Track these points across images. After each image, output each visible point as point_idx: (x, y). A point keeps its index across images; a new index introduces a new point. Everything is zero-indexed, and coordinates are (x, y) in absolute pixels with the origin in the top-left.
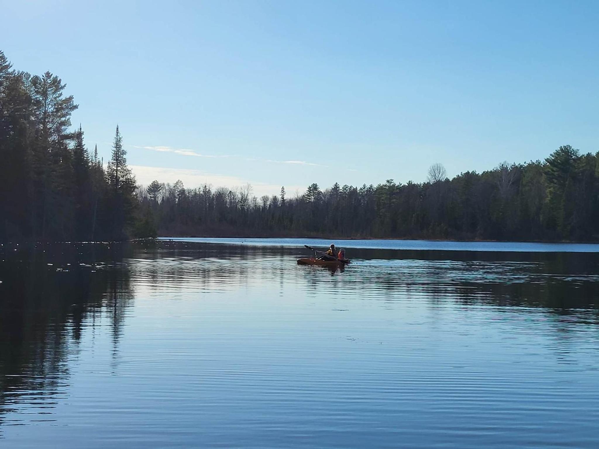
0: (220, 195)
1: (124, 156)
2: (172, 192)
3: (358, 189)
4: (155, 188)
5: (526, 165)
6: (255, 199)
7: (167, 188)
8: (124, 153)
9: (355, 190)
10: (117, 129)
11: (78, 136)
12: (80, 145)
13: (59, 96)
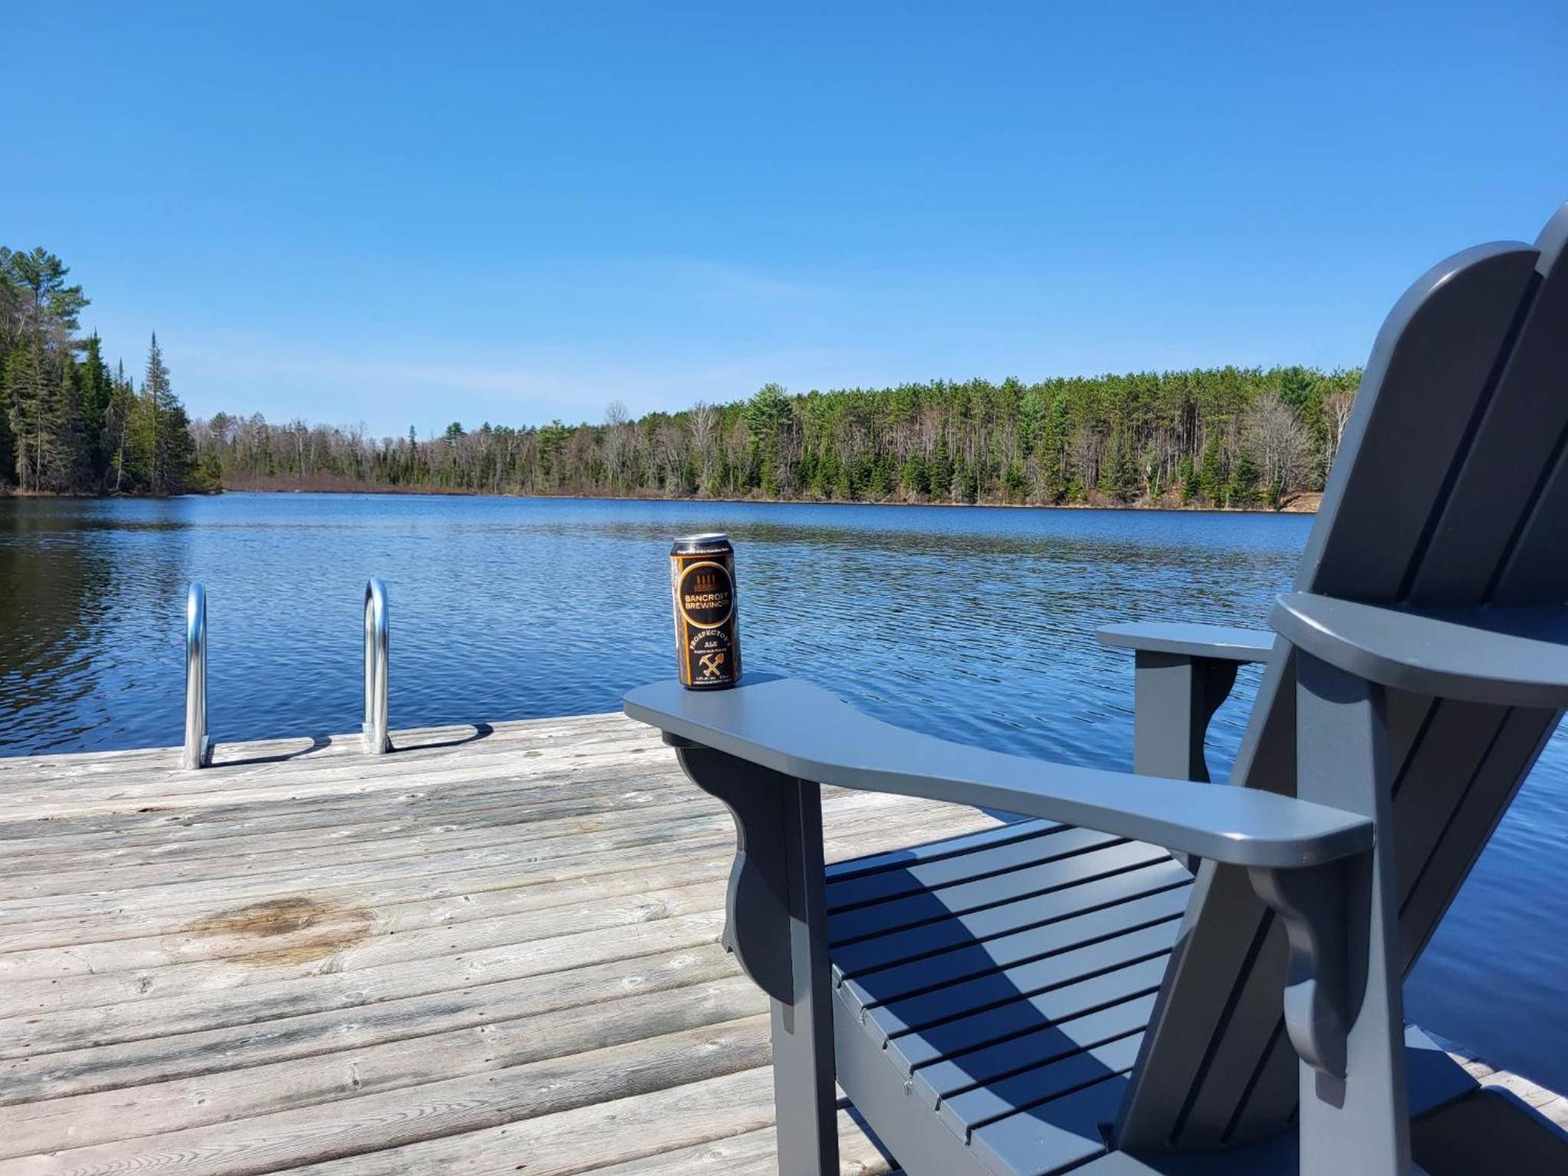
0: (322, 435)
1: (167, 377)
2: (247, 429)
3: (516, 431)
4: (221, 422)
5: (727, 406)
6: (373, 442)
7: (240, 423)
8: (165, 372)
9: (512, 432)
10: (154, 337)
11: (92, 345)
12: (95, 357)
13: (58, 285)
